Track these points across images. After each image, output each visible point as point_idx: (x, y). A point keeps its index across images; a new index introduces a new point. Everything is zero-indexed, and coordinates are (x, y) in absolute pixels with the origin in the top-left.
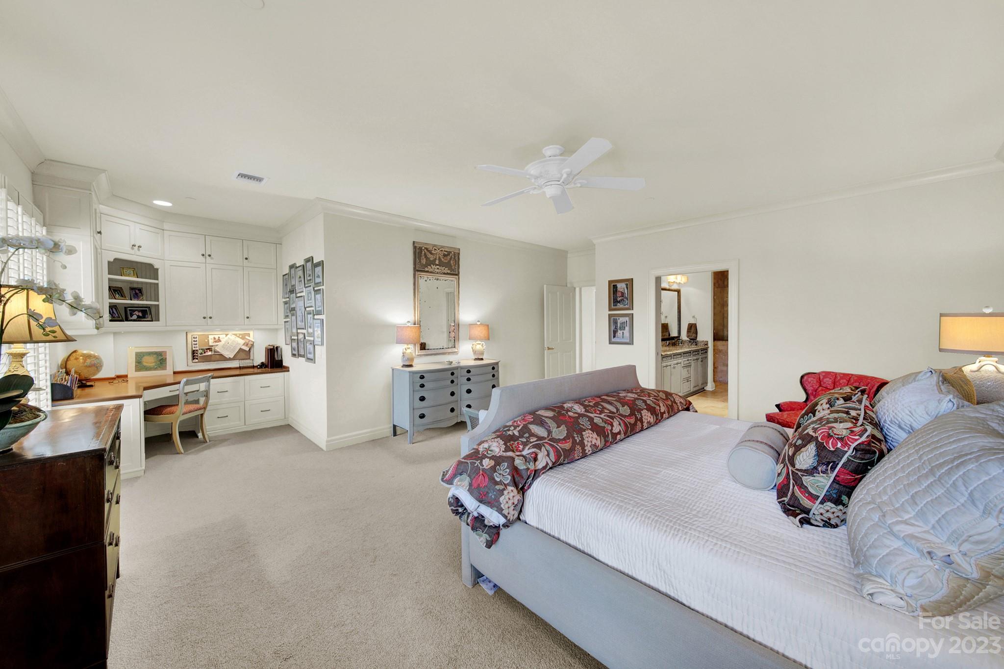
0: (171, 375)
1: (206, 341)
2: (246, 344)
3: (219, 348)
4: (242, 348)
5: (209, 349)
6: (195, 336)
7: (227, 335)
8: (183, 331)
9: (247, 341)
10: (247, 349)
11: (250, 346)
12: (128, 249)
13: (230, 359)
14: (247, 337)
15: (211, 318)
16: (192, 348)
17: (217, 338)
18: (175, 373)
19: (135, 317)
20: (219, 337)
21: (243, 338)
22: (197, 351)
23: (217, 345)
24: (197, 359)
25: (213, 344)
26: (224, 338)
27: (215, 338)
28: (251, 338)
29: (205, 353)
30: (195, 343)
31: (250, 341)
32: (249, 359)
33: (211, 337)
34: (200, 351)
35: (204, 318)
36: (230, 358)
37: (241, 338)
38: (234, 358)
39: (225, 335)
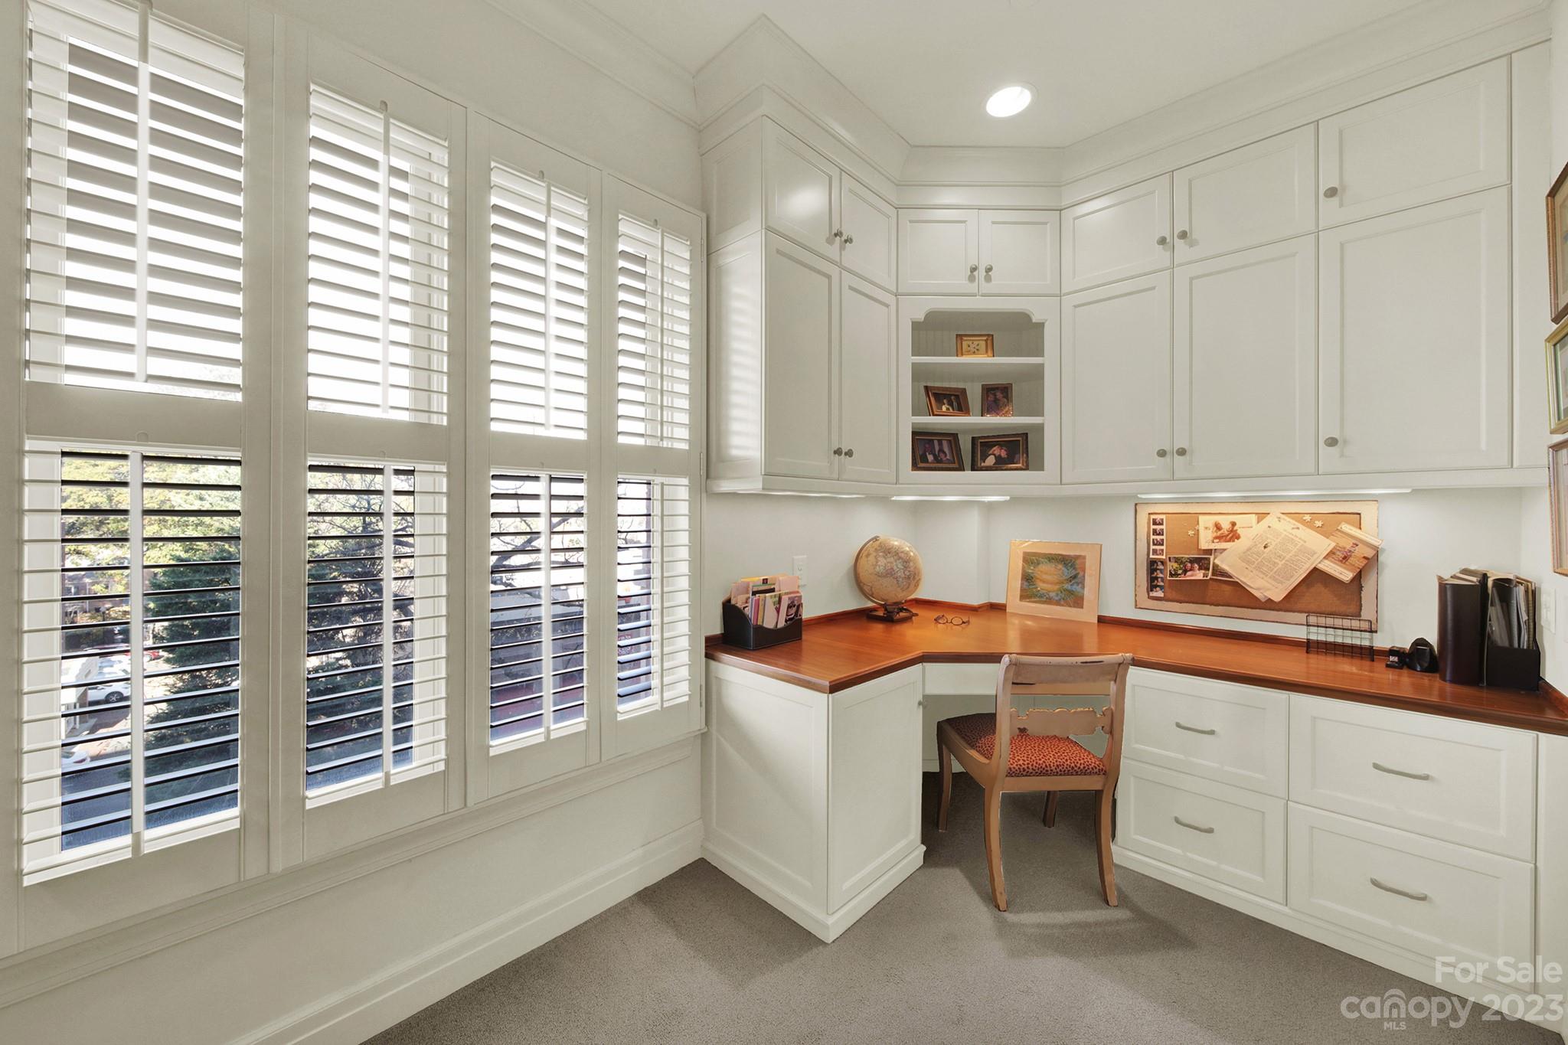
0: (1094, 623)
1: (1191, 533)
2: (1340, 555)
3: (1229, 560)
4: (1321, 567)
5: (1197, 560)
6: (1158, 517)
7: (1261, 516)
8: (1123, 498)
9: (1347, 544)
10: (1346, 575)
11: (1362, 564)
12: (961, 282)
13: (1269, 605)
14: (1346, 528)
15: (1182, 452)
16: (1148, 554)
17: (1226, 526)
18: (1102, 620)
19: (990, 461)
20: (1234, 524)
21: (1325, 531)
22: (1163, 563)
23: (1225, 550)
24: (1161, 588)
25: (1212, 546)
26: (1250, 528)
27: (1218, 527)
28: (1368, 533)
29: (1185, 572)
30: (1159, 538)
31: (1357, 542)
32: (1357, 615)
33: (1205, 522)
34: (1172, 566)
35: (1162, 453)
36: (1270, 600)
37: (1318, 530)
38: (1290, 603)
39: (1254, 517)
